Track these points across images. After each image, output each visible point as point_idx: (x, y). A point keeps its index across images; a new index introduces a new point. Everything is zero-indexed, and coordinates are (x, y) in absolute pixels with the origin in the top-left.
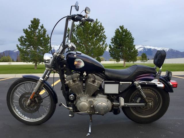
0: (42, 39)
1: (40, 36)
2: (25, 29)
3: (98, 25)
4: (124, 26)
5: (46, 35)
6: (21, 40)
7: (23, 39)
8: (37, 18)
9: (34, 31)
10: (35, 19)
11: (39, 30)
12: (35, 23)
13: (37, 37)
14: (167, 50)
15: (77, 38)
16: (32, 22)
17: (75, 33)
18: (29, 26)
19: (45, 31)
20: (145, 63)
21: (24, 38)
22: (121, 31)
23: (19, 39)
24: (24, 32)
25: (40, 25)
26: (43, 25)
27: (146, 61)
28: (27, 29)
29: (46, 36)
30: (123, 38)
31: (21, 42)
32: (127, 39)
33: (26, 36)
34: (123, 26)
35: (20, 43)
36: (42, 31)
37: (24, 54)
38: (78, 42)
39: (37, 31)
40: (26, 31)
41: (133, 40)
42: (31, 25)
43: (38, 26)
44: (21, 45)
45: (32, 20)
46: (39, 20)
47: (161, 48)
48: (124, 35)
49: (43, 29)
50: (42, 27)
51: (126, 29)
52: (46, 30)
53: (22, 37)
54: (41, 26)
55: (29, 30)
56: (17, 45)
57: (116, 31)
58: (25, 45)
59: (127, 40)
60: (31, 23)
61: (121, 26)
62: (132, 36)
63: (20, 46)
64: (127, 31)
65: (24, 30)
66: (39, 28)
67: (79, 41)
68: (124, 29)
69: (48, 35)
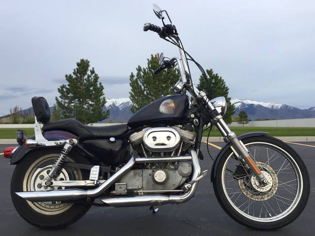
0: (91, 88)
1: (90, 84)
2: (68, 75)
3: (176, 69)
4: (213, 71)
5: (98, 83)
6: (62, 90)
7: (65, 90)
8: (85, 59)
9: (81, 77)
10: (82, 61)
11: (89, 76)
12: (83, 66)
13: (85, 86)
14: (279, 107)
15: (144, 87)
16: (78, 64)
17: (141, 80)
18: (75, 70)
19: (96, 78)
20: (245, 125)
21: (67, 88)
22: (208, 77)
23: (59, 89)
24: (67, 80)
25: (90, 68)
26: (93, 68)
27: (246, 123)
28: (70, 75)
29: (98, 85)
30: (212, 87)
31: (62, 93)
32: (218, 88)
33: (68, 85)
34: (211, 70)
35: (60, 95)
36: (92, 77)
37: (65, 110)
38: (145, 93)
39: (86, 77)
40: (69, 78)
41: (227, 90)
42: (77, 69)
43: (86, 70)
44: (62, 98)
45: (79, 61)
46: (89, 62)
47: (269, 103)
48: (213, 84)
49: (94, 75)
50: (93, 72)
51: (217, 74)
52: (98, 76)
53: (63, 87)
54: (91, 71)
55: (74, 76)
56: (56, 98)
57: (201, 77)
58: (67, 98)
59: (218, 90)
60: (77, 67)
61: (209, 69)
62: (225, 85)
63: (60, 100)
64: (218, 77)
65: (66, 76)
66: (89, 73)
67: (147, 92)
68: (214, 75)
69: (100, 84)
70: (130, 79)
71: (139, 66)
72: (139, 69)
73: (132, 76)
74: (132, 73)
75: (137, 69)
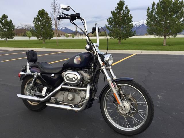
0: (125, 18)
1: (124, 16)
2: (113, 11)
3: (179, 2)
5: (129, 14)
7: (111, 20)
9: (119, 12)
11: (124, 11)
12: (121, 5)
13: (122, 17)
16: (118, 4)
18: (116, 8)
19: (128, 11)
23: (107, 20)
24: (112, 14)
25: (125, 6)
26: (127, 6)
28: (114, 11)
29: (129, 16)
33: (113, 17)
35: (108, 23)
36: (126, 11)
37: (111, 32)
39: (122, 11)
40: (113, 13)
42: (117, 7)
43: (123, 7)
44: (109, 25)
45: (119, 2)
46: (124, 2)
49: (127, 10)
50: (126, 8)
53: (110, 18)
54: (125, 7)
55: (116, 12)
56: (106, 25)
58: (112, 24)
65: (111, 12)
66: (124, 9)
67: (158, 19)
69: (131, 15)
70: (147, 11)
71: (153, 2)
72: (154, 4)
73: (148, 9)
74: (149, 7)
75: (152, 4)
